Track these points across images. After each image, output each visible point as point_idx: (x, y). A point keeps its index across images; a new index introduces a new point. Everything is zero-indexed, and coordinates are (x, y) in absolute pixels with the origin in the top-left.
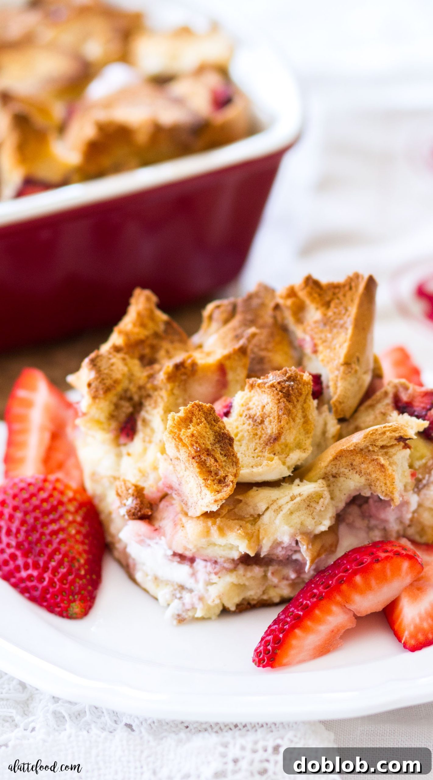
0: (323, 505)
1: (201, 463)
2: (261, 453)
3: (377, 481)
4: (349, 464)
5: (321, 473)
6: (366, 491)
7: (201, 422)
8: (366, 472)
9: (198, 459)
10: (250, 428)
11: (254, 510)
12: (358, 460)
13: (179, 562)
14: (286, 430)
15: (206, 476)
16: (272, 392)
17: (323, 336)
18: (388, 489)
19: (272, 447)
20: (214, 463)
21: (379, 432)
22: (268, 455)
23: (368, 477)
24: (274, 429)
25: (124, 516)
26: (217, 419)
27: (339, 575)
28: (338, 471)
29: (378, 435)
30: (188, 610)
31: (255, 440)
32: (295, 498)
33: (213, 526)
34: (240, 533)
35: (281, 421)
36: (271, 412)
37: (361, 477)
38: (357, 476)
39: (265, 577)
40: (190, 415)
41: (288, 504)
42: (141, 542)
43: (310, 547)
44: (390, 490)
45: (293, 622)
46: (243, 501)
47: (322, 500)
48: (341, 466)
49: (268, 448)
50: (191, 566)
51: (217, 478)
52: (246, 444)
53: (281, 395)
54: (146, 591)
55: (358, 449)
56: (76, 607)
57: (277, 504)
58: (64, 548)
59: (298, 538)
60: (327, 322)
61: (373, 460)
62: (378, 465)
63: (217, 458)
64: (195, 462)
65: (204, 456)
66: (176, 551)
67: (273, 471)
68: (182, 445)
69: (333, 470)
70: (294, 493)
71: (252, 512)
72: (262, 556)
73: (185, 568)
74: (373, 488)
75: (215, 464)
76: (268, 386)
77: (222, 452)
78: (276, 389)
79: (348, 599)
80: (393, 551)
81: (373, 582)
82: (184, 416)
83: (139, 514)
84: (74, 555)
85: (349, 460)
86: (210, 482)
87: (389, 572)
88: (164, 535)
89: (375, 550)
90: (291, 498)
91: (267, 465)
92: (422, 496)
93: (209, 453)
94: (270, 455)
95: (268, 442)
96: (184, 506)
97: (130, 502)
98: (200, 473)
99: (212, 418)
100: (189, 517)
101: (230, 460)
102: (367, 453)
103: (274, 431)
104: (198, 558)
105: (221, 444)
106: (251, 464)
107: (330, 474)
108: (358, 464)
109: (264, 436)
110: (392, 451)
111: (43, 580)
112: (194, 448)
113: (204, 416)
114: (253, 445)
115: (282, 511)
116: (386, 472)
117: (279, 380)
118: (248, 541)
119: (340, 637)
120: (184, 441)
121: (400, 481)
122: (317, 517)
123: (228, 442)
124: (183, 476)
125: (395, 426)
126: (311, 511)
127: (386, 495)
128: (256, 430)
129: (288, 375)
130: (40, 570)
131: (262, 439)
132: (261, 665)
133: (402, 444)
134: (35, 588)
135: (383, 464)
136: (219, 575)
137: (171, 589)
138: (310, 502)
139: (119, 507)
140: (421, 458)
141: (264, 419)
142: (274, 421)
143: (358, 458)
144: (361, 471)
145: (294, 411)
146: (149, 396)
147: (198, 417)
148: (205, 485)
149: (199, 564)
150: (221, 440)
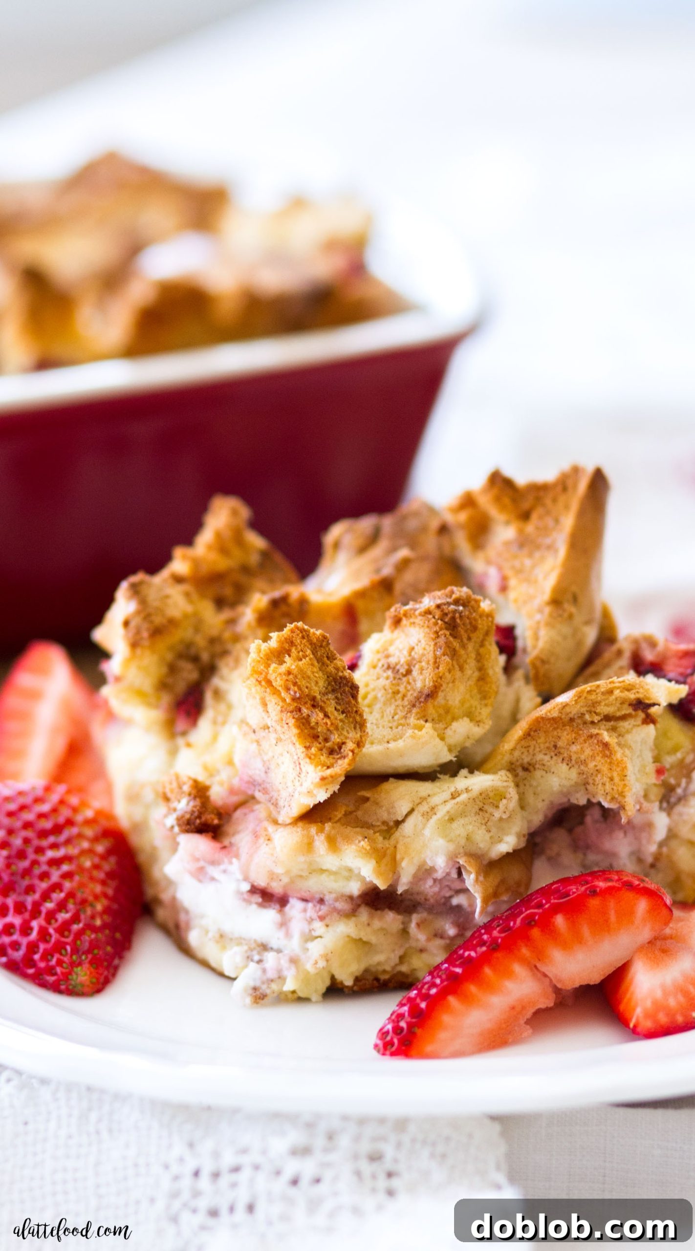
0: (506, 810)
1: (301, 720)
2: (404, 720)
3: (596, 776)
4: (552, 746)
5: (503, 762)
6: (578, 795)
7: (305, 656)
8: (579, 758)
9: (297, 714)
10: (388, 682)
11: (389, 813)
12: (566, 736)
13: (260, 905)
14: (448, 683)
15: (309, 742)
16: (427, 622)
17: (517, 564)
18: (615, 788)
19: (423, 709)
20: (323, 719)
21: (602, 690)
22: (415, 721)
23: (582, 767)
24: (427, 680)
25: (172, 827)
26: (333, 656)
27: (528, 912)
28: (531, 759)
29: (599, 695)
30: (272, 981)
31: (396, 700)
32: (459, 795)
33: (320, 834)
34: (363, 846)
35: (439, 666)
36: (423, 655)
37: (570, 768)
38: (564, 767)
39: (405, 932)
40: (287, 645)
41: (446, 803)
42: (200, 874)
43: (481, 878)
44: (618, 790)
45: (445, 983)
46: (372, 799)
47: (504, 801)
48: (538, 749)
49: (415, 710)
50: (281, 911)
51: (328, 745)
52: (381, 708)
53: (441, 625)
54: (205, 964)
55: (565, 718)
56: (82, 975)
57: (427, 803)
58: (67, 885)
59: (462, 861)
60: (524, 543)
61: (591, 736)
62: (600, 744)
63: (329, 712)
64: (291, 717)
65: (307, 708)
66: (256, 884)
67: (423, 748)
68: (271, 693)
69: (523, 757)
70: (457, 787)
71: (385, 816)
72: (400, 890)
73: (270, 914)
74: (590, 787)
75: (324, 721)
76: (421, 612)
77: (339, 707)
78: (434, 617)
79: (540, 955)
80: (622, 881)
81: (586, 931)
82: (277, 648)
83: (198, 821)
84: (85, 895)
85: (551, 738)
86: (315, 750)
87: (613, 917)
88: (237, 856)
89: (590, 878)
90: (452, 795)
91: (413, 737)
92: (675, 817)
93: (315, 704)
94: (418, 721)
95: (416, 702)
96: (272, 808)
97: (184, 805)
98: (299, 736)
99: (324, 653)
100: (279, 824)
101: (351, 720)
102: (582, 725)
103: (427, 683)
104: (293, 897)
105: (336, 695)
106: (386, 737)
107: (518, 763)
108: (565, 744)
109: (410, 693)
110: (625, 725)
111: (29, 931)
112: (290, 693)
113: (310, 647)
114: (390, 710)
115: (436, 814)
116: (613, 756)
117: (439, 602)
118: (377, 862)
119: (525, 1020)
120: (274, 684)
121: (637, 780)
122: (494, 830)
123: (348, 691)
124: (273, 757)
125: (630, 681)
126: (484, 819)
127: (613, 799)
128: (398, 685)
129: (454, 596)
130: (27, 915)
131: (406, 699)
132: (388, 1052)
133: (641, 715)
134: (15, 945)
135: (606, 742)
136: (327, 921)
137: (245, 948)
138: (484, 804)
139: (166, 816)
140: (674, 750)
141: (412, 667)
142: (428, 668)
143: (565, 733)
144: (571, 756)
145: (462, 652)
146: (225, 653)
147: (299, 648)
148: (307, 755)
149: (295, 907)
150: (337, 689)
